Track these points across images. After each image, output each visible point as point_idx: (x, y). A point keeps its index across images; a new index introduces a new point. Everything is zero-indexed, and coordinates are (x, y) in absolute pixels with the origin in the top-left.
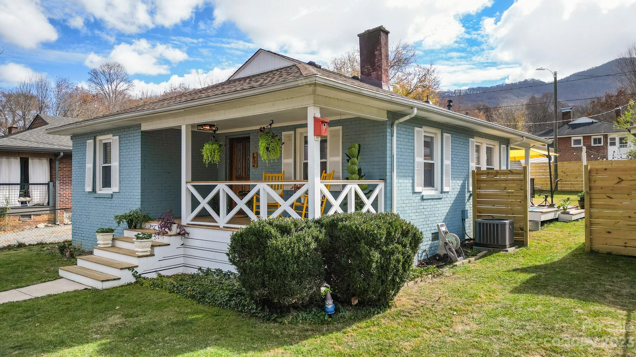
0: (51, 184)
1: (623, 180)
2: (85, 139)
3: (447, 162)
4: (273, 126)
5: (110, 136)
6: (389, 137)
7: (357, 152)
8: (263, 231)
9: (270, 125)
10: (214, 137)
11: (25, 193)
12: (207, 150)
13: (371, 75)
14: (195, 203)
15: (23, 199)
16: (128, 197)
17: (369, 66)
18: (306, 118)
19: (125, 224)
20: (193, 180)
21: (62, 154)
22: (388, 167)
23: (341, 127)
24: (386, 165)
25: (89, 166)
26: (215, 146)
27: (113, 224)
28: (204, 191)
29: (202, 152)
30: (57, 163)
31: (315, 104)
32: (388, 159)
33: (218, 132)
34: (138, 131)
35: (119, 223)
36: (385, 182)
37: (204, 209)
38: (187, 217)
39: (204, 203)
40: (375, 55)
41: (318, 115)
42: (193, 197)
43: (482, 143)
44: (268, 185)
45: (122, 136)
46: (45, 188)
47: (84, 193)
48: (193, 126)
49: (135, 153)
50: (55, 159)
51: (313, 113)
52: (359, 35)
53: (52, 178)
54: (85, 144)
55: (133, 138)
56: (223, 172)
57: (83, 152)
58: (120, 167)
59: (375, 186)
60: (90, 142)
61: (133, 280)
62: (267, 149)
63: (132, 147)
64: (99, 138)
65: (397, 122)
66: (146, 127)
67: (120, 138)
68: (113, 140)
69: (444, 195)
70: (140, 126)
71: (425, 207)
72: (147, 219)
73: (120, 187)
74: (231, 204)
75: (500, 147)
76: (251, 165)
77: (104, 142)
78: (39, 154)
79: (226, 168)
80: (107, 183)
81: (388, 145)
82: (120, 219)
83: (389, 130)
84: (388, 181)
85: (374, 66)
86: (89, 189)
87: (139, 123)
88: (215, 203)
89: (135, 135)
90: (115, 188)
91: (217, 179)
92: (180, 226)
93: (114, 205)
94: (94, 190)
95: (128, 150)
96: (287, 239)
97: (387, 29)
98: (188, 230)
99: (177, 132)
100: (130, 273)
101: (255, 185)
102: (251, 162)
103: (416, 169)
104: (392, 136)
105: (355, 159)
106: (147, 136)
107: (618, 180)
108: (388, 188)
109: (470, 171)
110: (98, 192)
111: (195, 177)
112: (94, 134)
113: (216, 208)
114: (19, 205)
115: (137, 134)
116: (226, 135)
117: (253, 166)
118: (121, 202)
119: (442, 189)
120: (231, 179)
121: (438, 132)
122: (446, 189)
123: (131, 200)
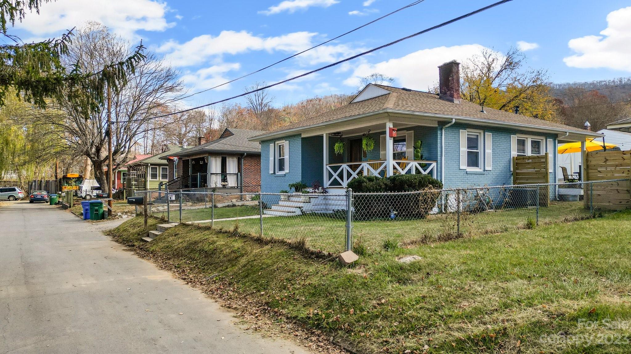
0: (239, 174)
1: (607, 160)
2: (269, 143)
3: (489, 151)
4: (370, 133)
5: (284, 141)
6: (439, 136)
7: (420, 145)
8: (361, 180)
9: (369, 132)
10: (342, 140)
11: (224, 180)
12: (337, 146)
13: (446, 94)
14: (331, 176)
15: (223, 183)
16: (294, 175)
17: (445, 88)
18: (386, 128)
19: (293, 189)
20: (330, 163)
21: (245, 154)
22: (439, 153)
23: (413, 131)
24: (437, 152)
25: (272, 159)
26: (341, 144)
27: (288, 189)
28: (335, 169)
29: (334, 148)
30: (243, 160)
31: (390, 121)
32: (439, 149)
33: (343, 137)
34: (299, 138)
35: (291, 188)
36: (437, 162)
37: (335, 179)
38: (327, 183)
39: (335, 175)
40: (449, 80)
41: (392, 126)
42: (330, 173)
43: (527, 138)
44: (368, 164)
45: (290, 141)
46: (235, 176)
47: (268, 175)
48: (329, 134)
49: (298, 150)
50: (241, 158)
51: (389, 125)
52: (439, 67)
53: (239, 170)
54: (269, 146)
55: (297, 142)
56: (346, 158)
57: (268, 151)
58: (289, 158)
59: (430, 164)
60: (272, 145)
61: (300, 213)
62: (367, 144)
63: (296, 147)
64: (277, 143)
65: (444, 127)
66: (303, 136)
67: (289, 142)
68: (286, 144)
69: (485, 172)
70: (301, 135)
71: (468, 179)
72: (305, 186)
73: (289, 169)
74: (349, 175)
75: (546, 140)
76: (363, 156)
77: (279, 145)
78: (232, 154)
79: (348, 157)
80: (281, 168)
81: (439, 141)
82: (292, 186)
83: (439, 132)
84: (439, 162)
85: (448, 87)
86: (271, 172)
87: (300, 133)
88: (341, 176)
89: (298, 140)
90: (287, 171)
91: (343, 162)
92: (323, 188)
93: (286, 180)
94: (274, 173)
95: (294, 149)
96: (371, 183)
97: (458, 61)
98: (327, 190)
99: (322, 137)
100: (299, 210)
101: (361, 164)
102: (363, 154)
103: (461, 155)
104: (442, 135)
105: (419, 149)
106: (305, 141)
107: (605, 160)
108: (439, 166)
109: (512, 157)
110: (277, 174)
111: (331, 161)
112: (274, 140)
113: (342, 178)
114: (221, 186)
115: (299, 140)
116: (348, 139)
117: (364, 156)
118: (290, 178)
119: (484, 168)
120: (351, 161)
121: (482, 132)
122: (487, 168)
123: (296, 177)
